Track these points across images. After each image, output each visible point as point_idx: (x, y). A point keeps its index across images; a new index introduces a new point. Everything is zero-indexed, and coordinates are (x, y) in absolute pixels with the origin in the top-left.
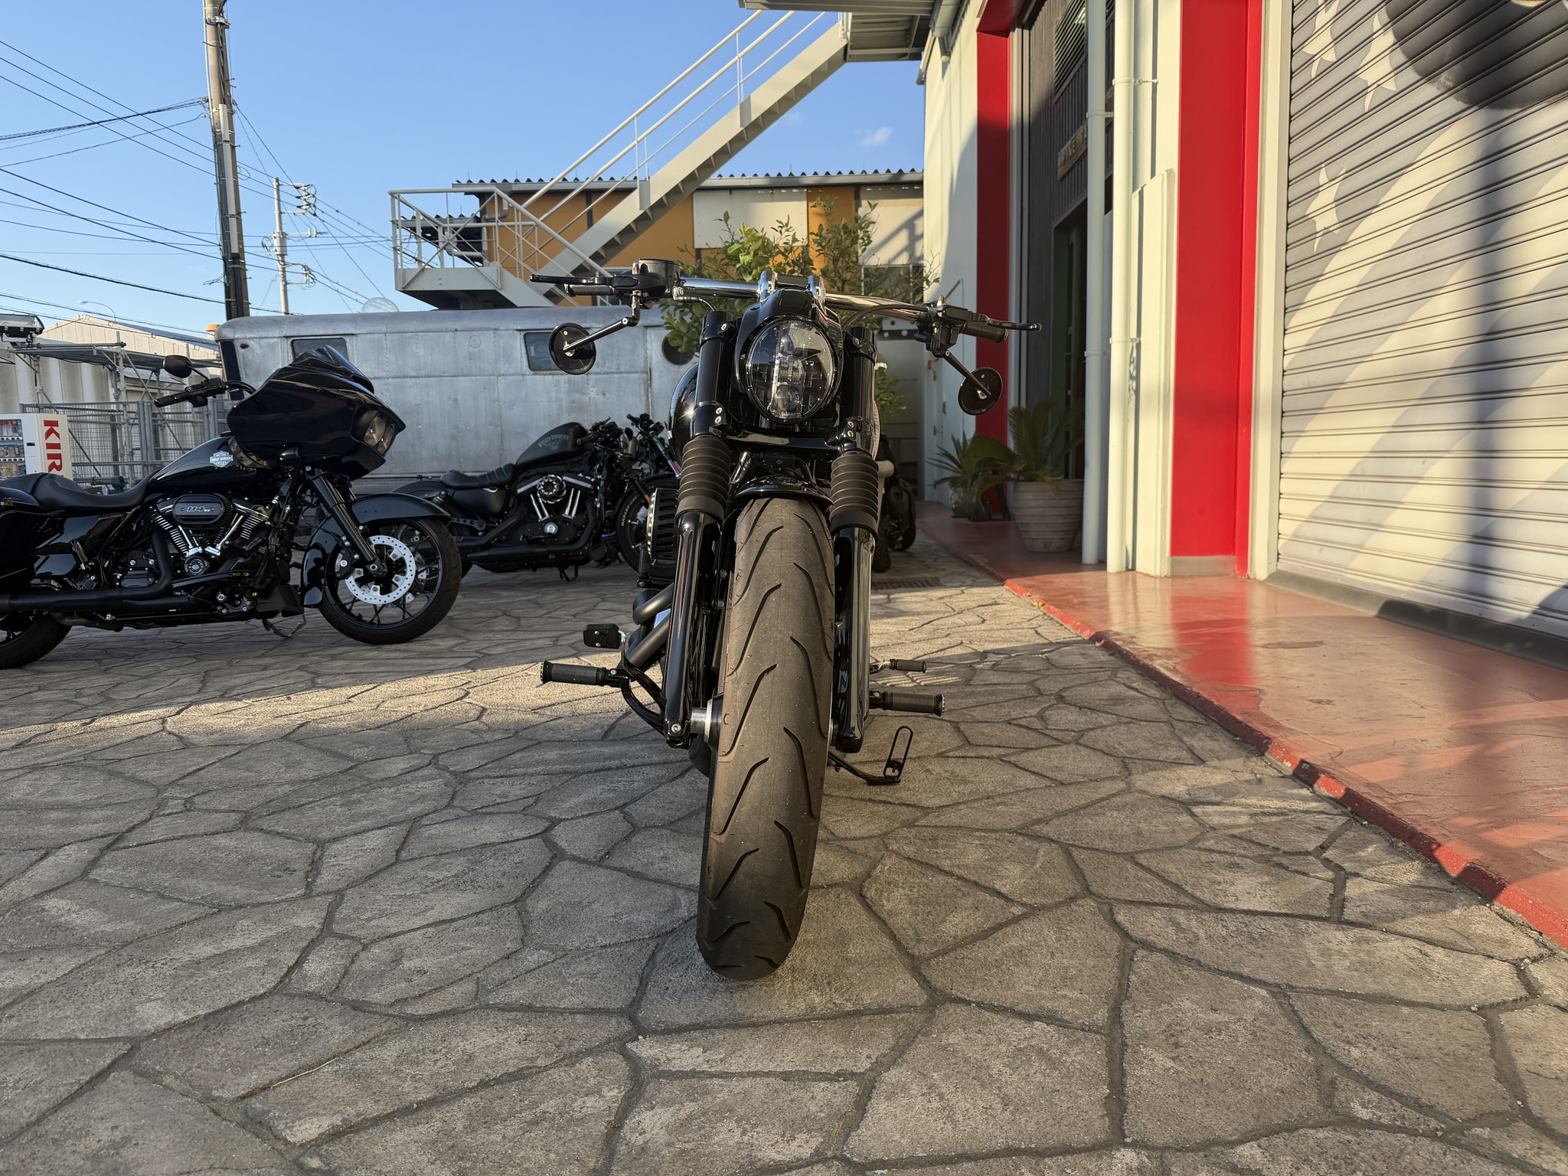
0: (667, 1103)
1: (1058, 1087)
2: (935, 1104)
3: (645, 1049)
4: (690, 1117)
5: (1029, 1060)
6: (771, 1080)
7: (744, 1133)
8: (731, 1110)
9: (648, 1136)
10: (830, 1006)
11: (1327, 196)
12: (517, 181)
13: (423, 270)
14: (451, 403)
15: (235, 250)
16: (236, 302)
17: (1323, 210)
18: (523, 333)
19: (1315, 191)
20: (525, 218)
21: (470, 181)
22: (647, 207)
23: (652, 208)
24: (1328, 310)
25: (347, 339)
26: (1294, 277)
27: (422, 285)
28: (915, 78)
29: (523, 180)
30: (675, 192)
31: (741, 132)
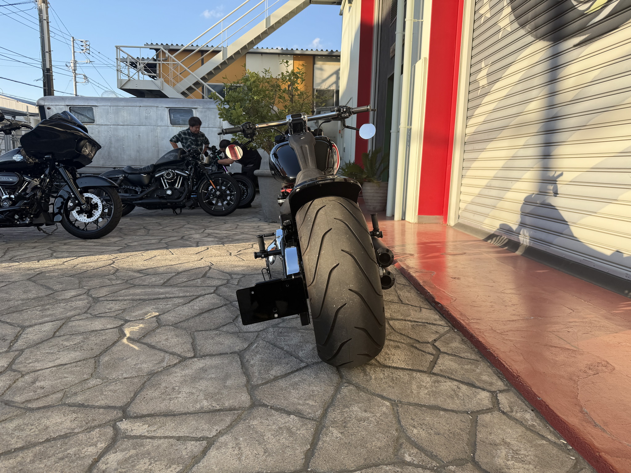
0: (123, 450)
1: (290, 445)
2: (236, 452)
3: (124, 425)
4: (131, 457)
5: (283, 432)
6: (170, 440)
7: (150, 465)
8: (149, 454)
9: (108, 465)
10: (210, 407)
11: (484, 73)
12: (172, 45)
13: (129, 80)
14: (137, 137)
15: (48, 67)
16: (48, 89)
17: (482, 78)
18: (169, 109)
19: (480, 70)
20: (174, 61)
21: (152, 44)
22: (225, 59)
23: (228, 59)
24: (481, 119)
25: (94, 108)
26: (471, 104)
27: (129, 86)
28: (339, 13)
29: (175, 45)
30: (237, 53)
31: (266, 30)
